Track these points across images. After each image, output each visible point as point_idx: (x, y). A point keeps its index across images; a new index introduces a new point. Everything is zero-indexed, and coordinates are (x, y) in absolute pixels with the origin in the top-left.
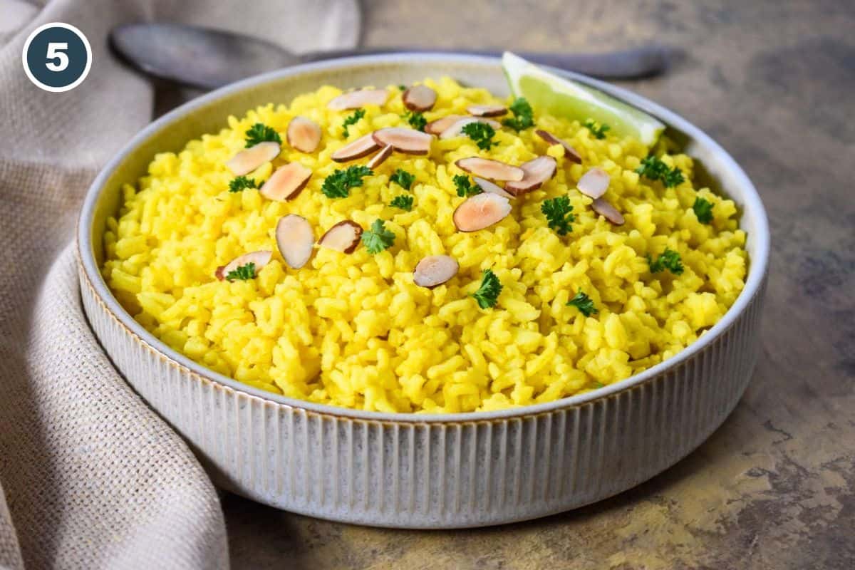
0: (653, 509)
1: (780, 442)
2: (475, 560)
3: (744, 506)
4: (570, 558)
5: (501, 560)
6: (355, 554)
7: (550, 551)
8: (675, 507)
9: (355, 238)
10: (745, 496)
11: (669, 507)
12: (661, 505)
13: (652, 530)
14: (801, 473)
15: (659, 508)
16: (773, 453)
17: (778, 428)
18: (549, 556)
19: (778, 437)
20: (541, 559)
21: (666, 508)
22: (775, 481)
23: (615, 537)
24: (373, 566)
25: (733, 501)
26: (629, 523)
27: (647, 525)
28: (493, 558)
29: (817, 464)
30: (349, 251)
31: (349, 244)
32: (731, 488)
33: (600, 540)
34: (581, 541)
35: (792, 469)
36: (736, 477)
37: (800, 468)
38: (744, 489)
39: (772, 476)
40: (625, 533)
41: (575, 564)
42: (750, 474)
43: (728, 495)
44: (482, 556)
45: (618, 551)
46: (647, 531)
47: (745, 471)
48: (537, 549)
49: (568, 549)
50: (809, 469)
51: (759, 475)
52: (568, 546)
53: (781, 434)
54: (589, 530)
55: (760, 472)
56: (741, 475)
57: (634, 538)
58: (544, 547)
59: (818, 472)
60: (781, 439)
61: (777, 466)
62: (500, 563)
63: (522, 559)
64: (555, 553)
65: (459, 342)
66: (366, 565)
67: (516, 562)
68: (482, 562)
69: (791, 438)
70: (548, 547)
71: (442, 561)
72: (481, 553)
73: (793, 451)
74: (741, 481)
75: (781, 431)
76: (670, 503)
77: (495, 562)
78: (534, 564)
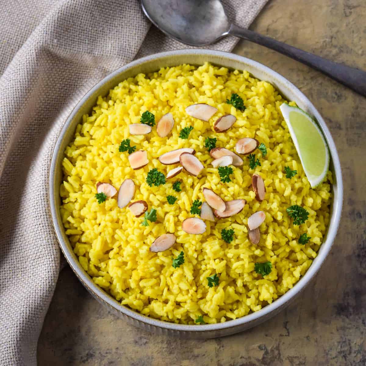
0: (214, 346)
1: (283, 336)
2: (139, 336)
3: (245, 363)
4: (171, 353)
5: (148, 341)
6: (102, 310)
7: (166, 346)
8: (222, 349)
9: (142, 212)
10: (249, 358)
11: (220, 348)
12: (218, 345)
13: (206, 355)
14: (277, 357)
15: (216, 346)
16: (276, 340)
17: (288, 328)
18: (164, 348)
19: (284, 332)
20: (161, 348)
21: (218, 347)
22: (265, 356)
23: (192, 352)
24: (105, 319)
25: (243, 357)
26: (200, 348)
27: (206, 352)
28: (145, 338)
29: (287, 355)
30: (138, 216)
31: (139, 214)
32: (248, 351)
33: (186, 350)
34: (179, 347)
35: (276, 352)
36: (253, 346)
37: (279, 354)
38: (251, 354)
39: (266, 353)
40: (196, 351)
41: (170, 357)
42: (259, 347)
43: (243, 354)
44: (143, 335)
45: (188, 359)
46: (204, 355)
47: (259, 345)
48: (162, 342)
49: (173, 348)
50: (281, 356)
51: (262, 349)
52: (173, 347)
53: (287, 331)
54: (185, 343)
55: (263, 348)
56: (256, 346)
57: (198, 356)
58: (165, 342)
59: (284, 359)
60: (284, 334)
61: (272, 348)
62: (146, 342)
63: (155, 344)
64: (167, 348)
65: (160, 272)
66: (102, 317)
67: (152, 344)
68: (141, 338)
69: (289, 335)
70: (167, 343)
71: (128, 330)
72: (143, 333)
73: (283, 343)
74: (253, 349)
75: (288, 330)
76: (222, 345)
77: (145, 341)
78: (157, 349)
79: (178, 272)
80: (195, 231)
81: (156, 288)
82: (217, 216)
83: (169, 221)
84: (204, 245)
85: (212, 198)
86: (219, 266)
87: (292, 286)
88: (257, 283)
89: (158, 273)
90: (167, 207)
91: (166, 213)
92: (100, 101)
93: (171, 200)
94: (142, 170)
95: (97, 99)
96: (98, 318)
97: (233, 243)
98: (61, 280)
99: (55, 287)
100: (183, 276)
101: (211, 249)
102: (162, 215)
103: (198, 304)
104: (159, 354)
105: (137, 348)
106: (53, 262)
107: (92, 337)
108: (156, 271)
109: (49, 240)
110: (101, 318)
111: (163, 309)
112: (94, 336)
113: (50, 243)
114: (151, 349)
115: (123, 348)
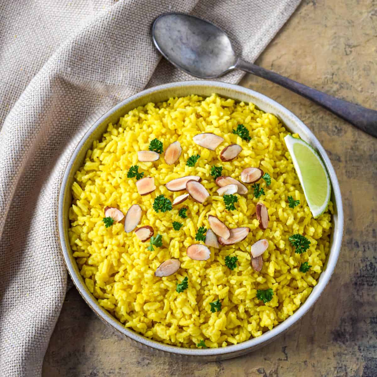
0: (214, 368)
1: (281, 360)
2: (142, 357)
4: (172, 374)
5: (150, 362)
6: (107, 330)
7: (168, 367)
8: (222, 371)
9: (148, 237)
11: (220, 370)
12: (218, 367)
15: (217, 368)
16: (275, 364)
17: (286, 352)
18: (165, 369)
19: (283, 357)
20: (162, 369)
23: (193, 374)
24: (110, 340)
26: (202, 370)
27: (207, 374)
28: (148, 359)
30: (144, 241)
31: (145, 239)
32: (247, 374)
33: (187, 372)
34: (181, 369)
36: (252, 369)
40: (197, 374)
42: (258, 371)
47: (258, 368)
48: (164, 363)
49: (174, 370)
51: (261, 373)
52: (175, 368)
53: (285, 356)
54: (187, 365)
55: (262, 371)
56: (255, 369)
58: (167, 364)
60: (283, 359)
61: (271, 372)
62: (149, 363)
63: (157, 365)
64: (169, 369)
65: (164, 296)
66: (107, 337)
67: (154, 365)
68: (143, 359)
69: (287, 360)
70: (168, 365)
71: (132, 350)
72: (146, 355)
73: (282, 367)
74: (253, 372)
75: (286, 354)
76: (222, 368)
77: (147, 361)
78: (159, 370)
79: (181, 297)
80: (199, 257)
81: (160, 312)
82: (221, 243)
83: (174, 246)
84: (208, 271)
85: (217, 225)
86: (222, 292)
87: (292, 313)
88: (258, 309)
89: (161, 297)
90: (172, 233)
91: (172, 239)
92: (110, 128)
93: (177, 226)
94: (149, 196)
95: (108, 126)
96: (102, 338)
97: (236, 270)
98: (67, 301)
99: (61, 307)
100: (186, 301)
101: (214, 275)
102: (168, 241)
103: (200, 329)
104: (160, 375)
105: (139, 369)
106: (60, 283)
107: (96, 357)
108: (160, 295)
109: (57, 262)
110: (105, 338)
111: (166, 333)
112: (98, 355)
113: (58, 264)
114: (153, 370)
115: (126, 368)
